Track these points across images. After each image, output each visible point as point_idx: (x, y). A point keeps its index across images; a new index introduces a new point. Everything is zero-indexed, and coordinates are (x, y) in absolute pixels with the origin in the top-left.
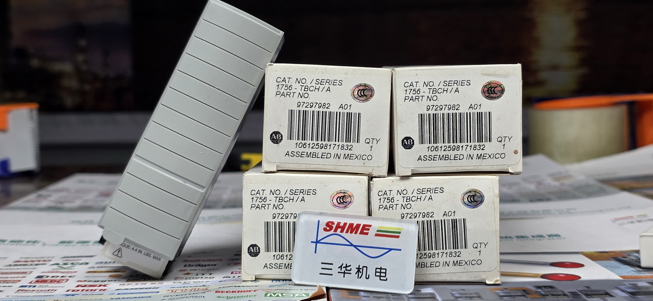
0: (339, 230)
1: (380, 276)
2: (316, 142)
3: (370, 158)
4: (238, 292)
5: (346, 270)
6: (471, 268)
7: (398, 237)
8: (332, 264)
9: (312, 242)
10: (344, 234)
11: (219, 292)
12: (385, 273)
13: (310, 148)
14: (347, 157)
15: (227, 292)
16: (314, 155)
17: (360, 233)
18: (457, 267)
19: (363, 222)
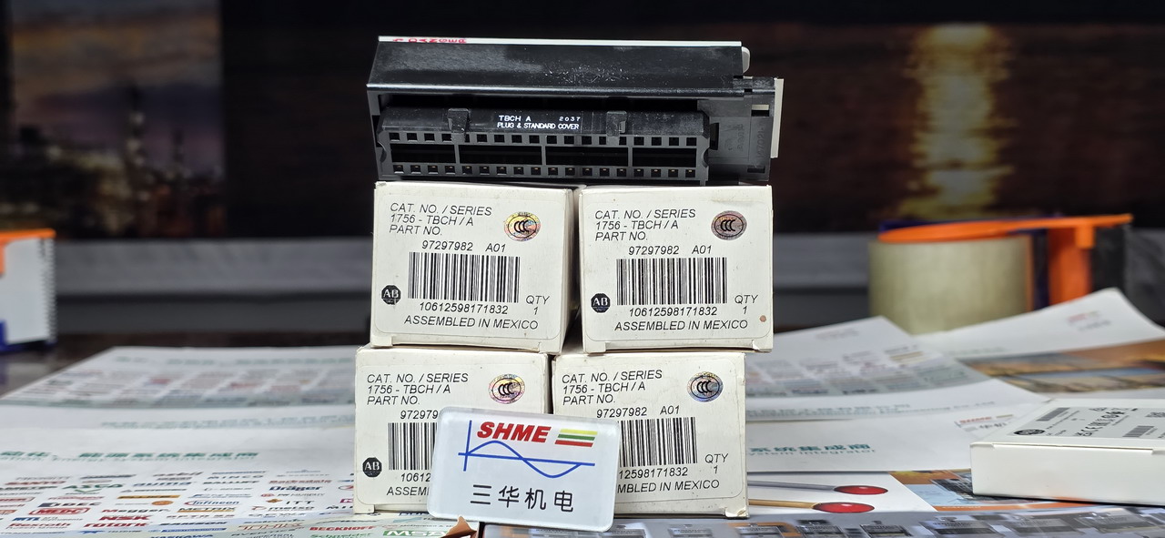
0: (502, 435)
1: (562, 505)
2: (451, 302)
3: (534, 325)
4: (346, 529)
5: (511, 496)
6: (702, 492)
7: (590, 445)
8: (490, 487)
9: (460, 454)
10: (508, 442)
11: (316, 529)
12: (570, 500)
13: (443, 311)
14: (499, 324)
15: (328, 529)
16: (450, 322)
17: (533, 440)
18: (682, 491)
19: (537, 423)
